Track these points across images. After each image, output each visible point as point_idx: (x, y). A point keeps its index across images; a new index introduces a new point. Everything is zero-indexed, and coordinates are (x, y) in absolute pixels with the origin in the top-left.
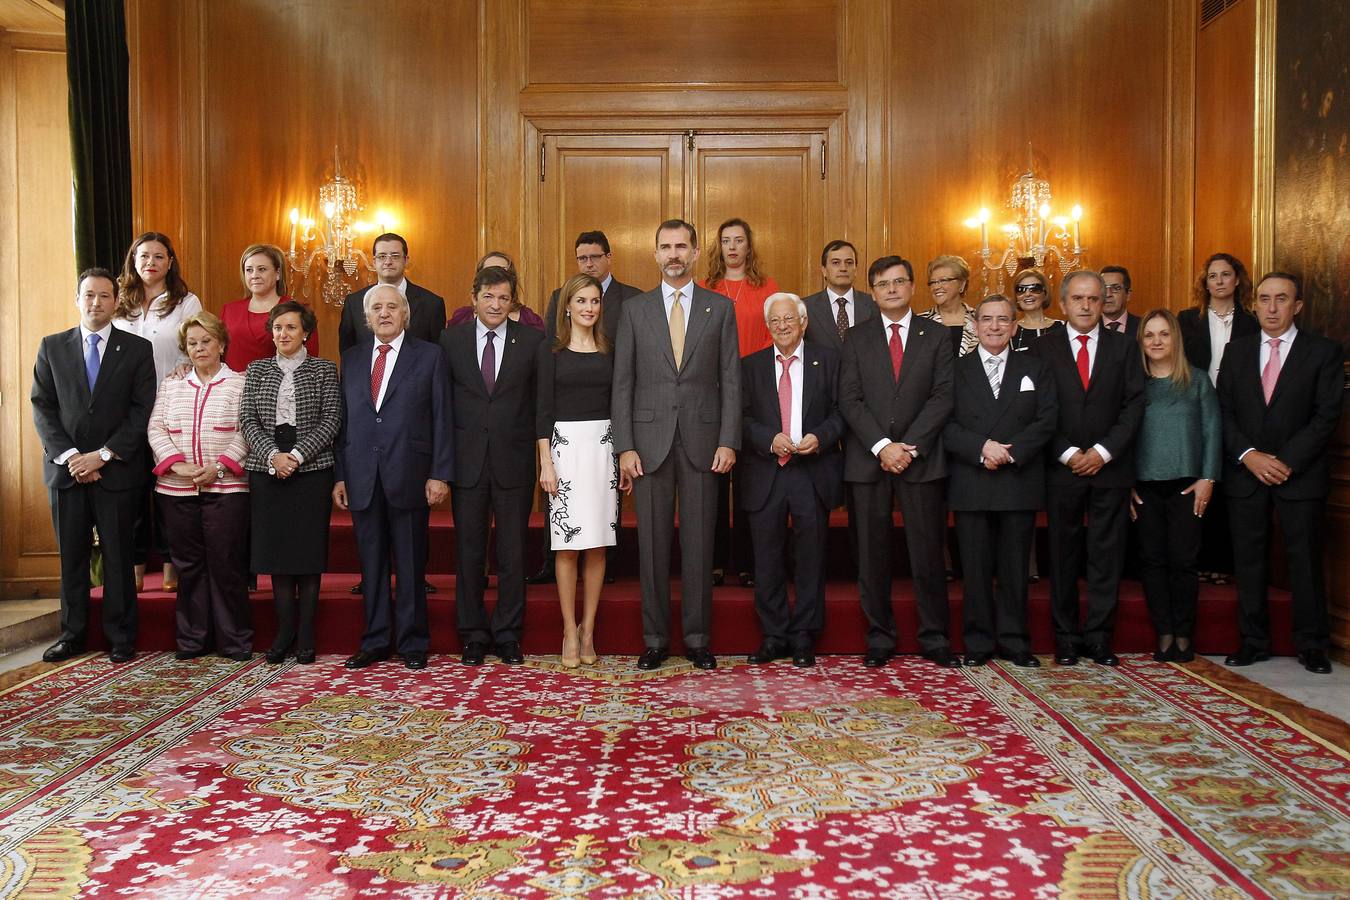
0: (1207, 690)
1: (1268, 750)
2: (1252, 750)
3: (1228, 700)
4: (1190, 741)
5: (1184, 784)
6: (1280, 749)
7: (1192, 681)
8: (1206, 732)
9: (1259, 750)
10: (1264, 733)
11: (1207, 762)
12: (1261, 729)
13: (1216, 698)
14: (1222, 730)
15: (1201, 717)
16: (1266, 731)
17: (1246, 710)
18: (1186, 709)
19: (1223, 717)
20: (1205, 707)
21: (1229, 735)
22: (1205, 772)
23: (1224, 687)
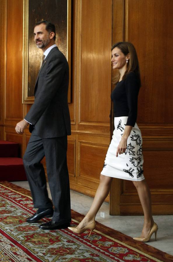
0: (10, 191)
1: (26, 207)
2: (22, 207)
3: (16, 194)
4: (5, 206)
5: (3, 219)
6: (29, 206)
7: (6, 189)
8: (9, 203)
9: (24, 207)
10: (25, 202)
11: (10, 212)
12: (24, 201)
13: (12, 193)
14: (14, 203)
15: (8, 199)
16: (26, 201)
17: (20, 196)
18: (4, 197)
19: (14, 199)
20: (9, 196)
21: (16, 204)
22: (9, 215)
23: (15, 190)
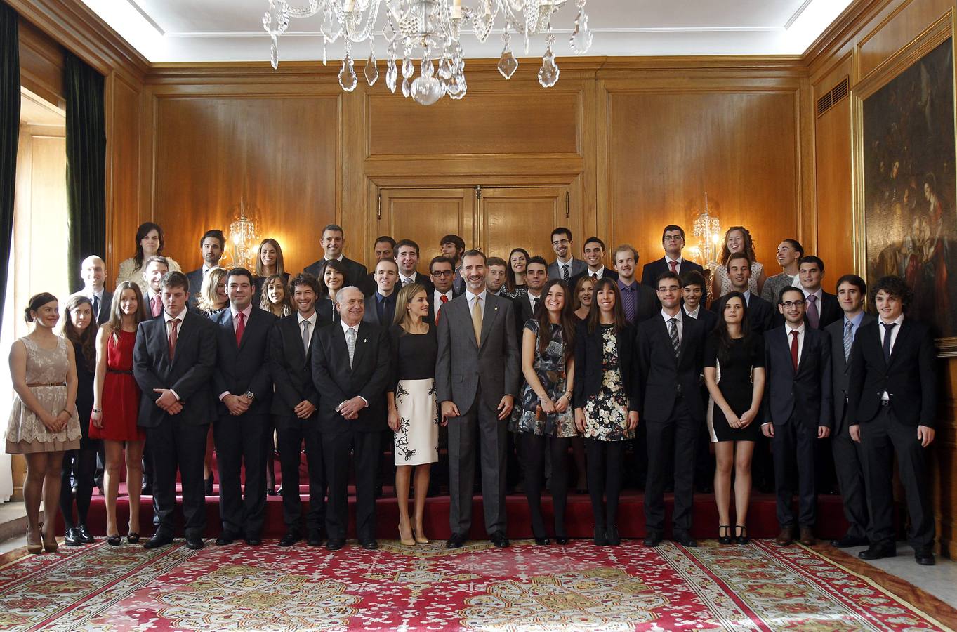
0: (823, 562)
1: (856, 602)
2: (845, 602)
3: (835, 569)
4: (805, 596)
6: (864, 601)
7: (813, 557)
8: (816, 590)
9: (849, 601)
10: (856, 591)
12: (854, 588)
13: (827, 568)
14: (827, 589)
15: (815, 580)
16: (857, 589)
17: (846, 576)
18: (806, 575)
19: (829, 581)
20: (818, 574)
21: (831, 592)
23: (833, 561)
